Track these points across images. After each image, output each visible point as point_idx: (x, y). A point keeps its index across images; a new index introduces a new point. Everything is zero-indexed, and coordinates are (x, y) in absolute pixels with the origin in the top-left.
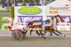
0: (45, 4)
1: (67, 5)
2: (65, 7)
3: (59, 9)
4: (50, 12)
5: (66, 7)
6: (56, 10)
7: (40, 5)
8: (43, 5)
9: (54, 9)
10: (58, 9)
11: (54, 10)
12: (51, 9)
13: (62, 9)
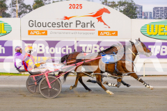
0: (20, 14)
1: (66, 18)
2: (62, 23)
3: (50, 25)
4: (29, 32)
5: (65, 21)
6: (42, 28)
7: (8, 16)
8: (15, 17)
9: (39, 25)
10: (47, 25)
11: (38, 29)
12: (31, 25)
13: (56, 25)
